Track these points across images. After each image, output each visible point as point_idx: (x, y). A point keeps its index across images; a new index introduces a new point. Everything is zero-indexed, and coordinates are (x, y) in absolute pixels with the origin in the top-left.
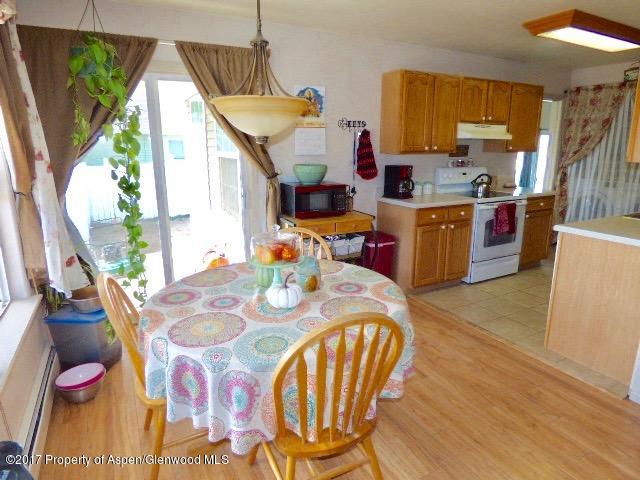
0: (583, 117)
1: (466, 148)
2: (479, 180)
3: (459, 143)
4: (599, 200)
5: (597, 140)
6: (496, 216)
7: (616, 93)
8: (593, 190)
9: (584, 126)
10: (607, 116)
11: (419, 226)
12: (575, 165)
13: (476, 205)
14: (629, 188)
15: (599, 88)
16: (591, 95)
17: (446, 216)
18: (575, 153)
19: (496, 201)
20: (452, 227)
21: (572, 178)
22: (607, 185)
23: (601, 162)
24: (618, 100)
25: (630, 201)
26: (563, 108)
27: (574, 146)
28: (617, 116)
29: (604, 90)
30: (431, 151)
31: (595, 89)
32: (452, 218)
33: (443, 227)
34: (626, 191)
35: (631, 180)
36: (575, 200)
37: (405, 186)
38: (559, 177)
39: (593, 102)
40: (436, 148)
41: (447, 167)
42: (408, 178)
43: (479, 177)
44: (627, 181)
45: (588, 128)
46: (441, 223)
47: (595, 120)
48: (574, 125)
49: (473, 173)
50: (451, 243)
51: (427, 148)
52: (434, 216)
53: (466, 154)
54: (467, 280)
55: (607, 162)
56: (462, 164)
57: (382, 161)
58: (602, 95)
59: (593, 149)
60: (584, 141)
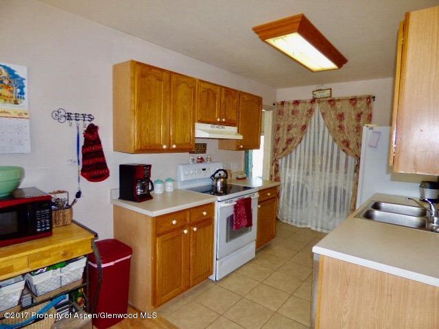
0: (287, 123)
1: (205, 145)
2: (217, 175)
3: (197, 141)
4: (303, 186)
5: (298, 140)
6: (235, 211)
7: (309, 106)
8: (299, 178)
9: (289, 130)
10: (303, 123)
11: (158, 235)
12: (284, 159)
13: (216, 203)
14: (323, 176)
15: (297, 102)
16: (292, 107)
17: (188, 219)
18: (284, 150)
19: (234, 197)
20: (195, 229)
21: (283, 168)
22: (308, 174)
23: (302, 156)
24: (311, 111)
25: (325, 187)
26: (273, 116)
27: (282, 145)
28: (311, 123)
29: (300, 104)
30: (170, 150)
31: (294, 104)
32: (194, 220)
33: (186, 232)
34: (321, 178)
35: (324, 170)
36: (286, 185)
37: (143, 187)
38: (274, 167)
39: (293, 113)
40: (174, 146)
41: (189, 164)
42: (147, 179)
43: (217, 172)
44: (321, 170)
45: (291, 131)
46: (183, 228)
47: (296, 126)
48: (281, 129)
49: (212, 168)
50: (195, 246)
51: (165, 147)
52: (174, 222)
53: (204, 152)
54: (213, 277)
55: (307, 156)
56: (202, 160)
57: (114, 160)
58: (300, 107)
59: (296, 148)
60: (289, 141)
